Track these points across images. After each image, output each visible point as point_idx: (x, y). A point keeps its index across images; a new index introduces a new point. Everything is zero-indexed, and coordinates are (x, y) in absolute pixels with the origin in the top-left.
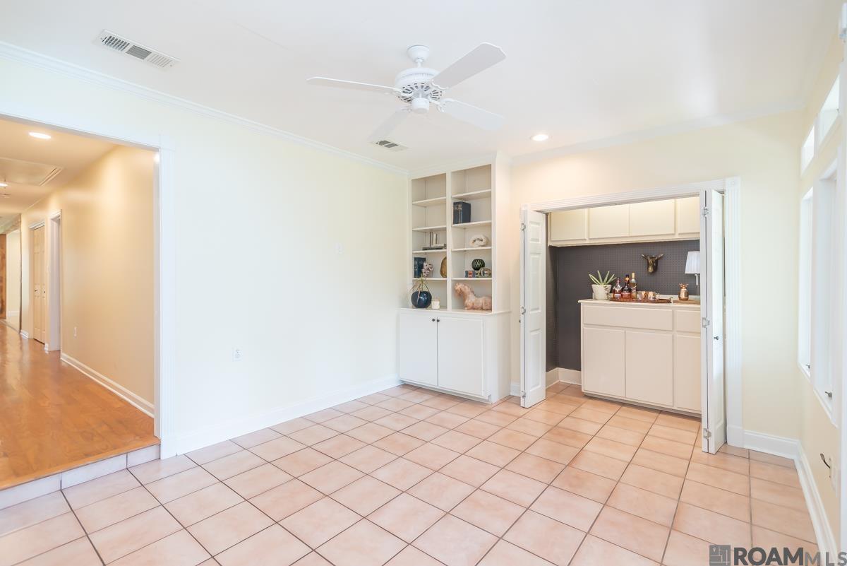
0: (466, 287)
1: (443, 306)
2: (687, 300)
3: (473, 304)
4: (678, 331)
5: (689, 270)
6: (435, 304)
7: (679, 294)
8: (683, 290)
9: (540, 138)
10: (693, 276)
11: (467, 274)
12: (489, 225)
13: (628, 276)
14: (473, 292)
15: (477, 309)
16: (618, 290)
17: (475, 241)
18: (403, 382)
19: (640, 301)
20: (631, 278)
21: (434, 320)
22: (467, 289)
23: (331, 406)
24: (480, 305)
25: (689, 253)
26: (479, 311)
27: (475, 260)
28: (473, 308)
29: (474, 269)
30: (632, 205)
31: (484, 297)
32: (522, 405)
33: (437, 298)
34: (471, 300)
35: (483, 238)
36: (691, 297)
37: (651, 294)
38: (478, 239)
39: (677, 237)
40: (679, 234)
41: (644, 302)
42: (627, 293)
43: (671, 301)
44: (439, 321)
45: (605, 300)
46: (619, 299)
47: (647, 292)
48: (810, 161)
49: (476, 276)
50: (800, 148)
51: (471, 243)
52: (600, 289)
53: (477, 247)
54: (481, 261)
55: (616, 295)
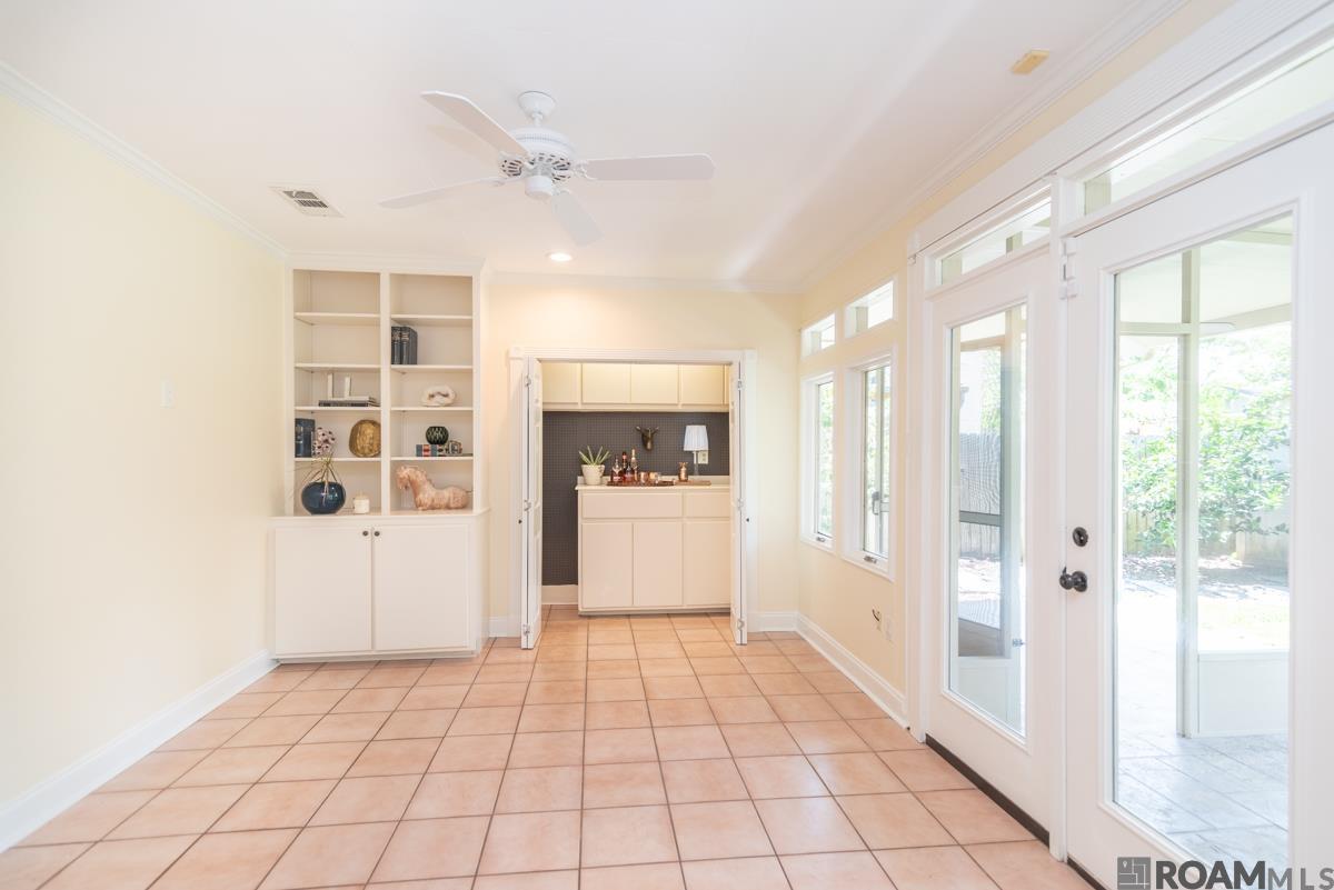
0: (418, 472)
1: (376, 508)
2: (686, 481)
3: (433, 501)
4: (688, 517)
5: (688, 447)
6: (362, 505)
7: (679, 475)
8: (683, 469)
9: (559, 258)
10: (691, 453)
11: (420, 451)
12: (469, 373)
13: (624, 453)
14: (430, 481)
15: (439, 508)
16: (617, 471)
17: (432, 396)
18: (277, 661)
19: (643, 485)
20: (631, 457)
21: (365, 534)
22: (420, 477)
23: (155, 747)
24: (445, 501)
25: (689, 428)
26: (442, 511)
27: (432, 428)
28: (433, 508)
29: (430, 442)
30: (633, 366)
31: (451, 489)
32: (524, 646)
33: (364, 494)
34: (428, 494)
35: (450, 392)
36: (690, 477)
37: (652, 476)
38: (439, 393)
39: (680, 409)
40: (683, 405)
41: (646, 485)
42: (628, 476)
43: (671, 484)
44: (377, 534)
45: (601, 484)
46: (619, 484)
47: (648, 472)
48: (824, 345)
49: (438, 453)
50: (800, 331)
51: (425, 400)
52: (593, 471)
53: (437, 406)
54: (444, 430)
55: (615, 479)
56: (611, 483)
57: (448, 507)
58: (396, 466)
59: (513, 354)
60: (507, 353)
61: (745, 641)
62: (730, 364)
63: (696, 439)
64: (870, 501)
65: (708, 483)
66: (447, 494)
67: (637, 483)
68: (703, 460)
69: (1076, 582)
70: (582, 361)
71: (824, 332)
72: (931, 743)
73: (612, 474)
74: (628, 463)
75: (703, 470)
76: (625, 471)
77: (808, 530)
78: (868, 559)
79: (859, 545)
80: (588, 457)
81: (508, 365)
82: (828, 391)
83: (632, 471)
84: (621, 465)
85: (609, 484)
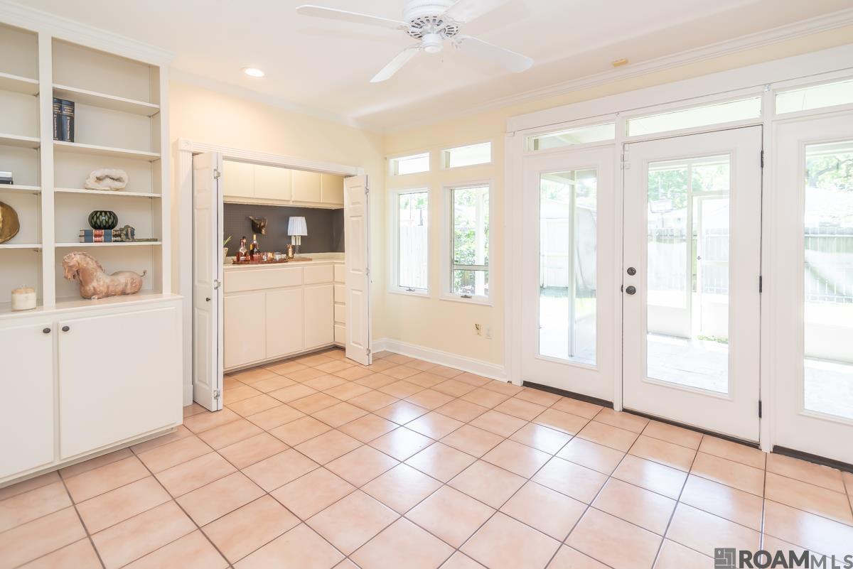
0: (88, 259)
3: (108, 287)
4: (306, 285)
5: (289, 232)
7: (287, 253)
8: (290, 250)
9: (254, 73)
10: (294, 237)
11: (89, 236)
13: (244, 238)
14: (102, 267)
15: (117, 295)
17: (100, 179)
19: (266, 263)
21: (48, 331)
22: (90, 264)
24: (121, 287)
25: (291, 219)
27: (96, 212)
28: (108, 295)
29: (94, 227)
31: (127, 274)
32: (214, 409)
34: (100, 281)
36: (296, 255)
38: (109, 176)
39: (291, 204)
40: (293, 202)
41: (269, 263)
43: (284, 261)
44: (66, 329)
45: (226, 263)
46: (246, 262)
49: (113, 239)
50: (386, 159)
51: (91, 182)
53: (104, 189)
54: (112, 215)
55: (242, 258)
56: (238, 262)
57: (124, 293)
58: (60, 252)
59: (182, 147)
61: (371, 363)
63: (298, 227)
66: (122, 280)
67: (260, 261)
68: (302, 242)
72: (526, 384)
73: (238, 255)
76: (251, 252)
77: (394, 285)
78: (465, 297)
79: (449, 290)
81: (176, 155)
83: (258, 252)
85: (234, 263)
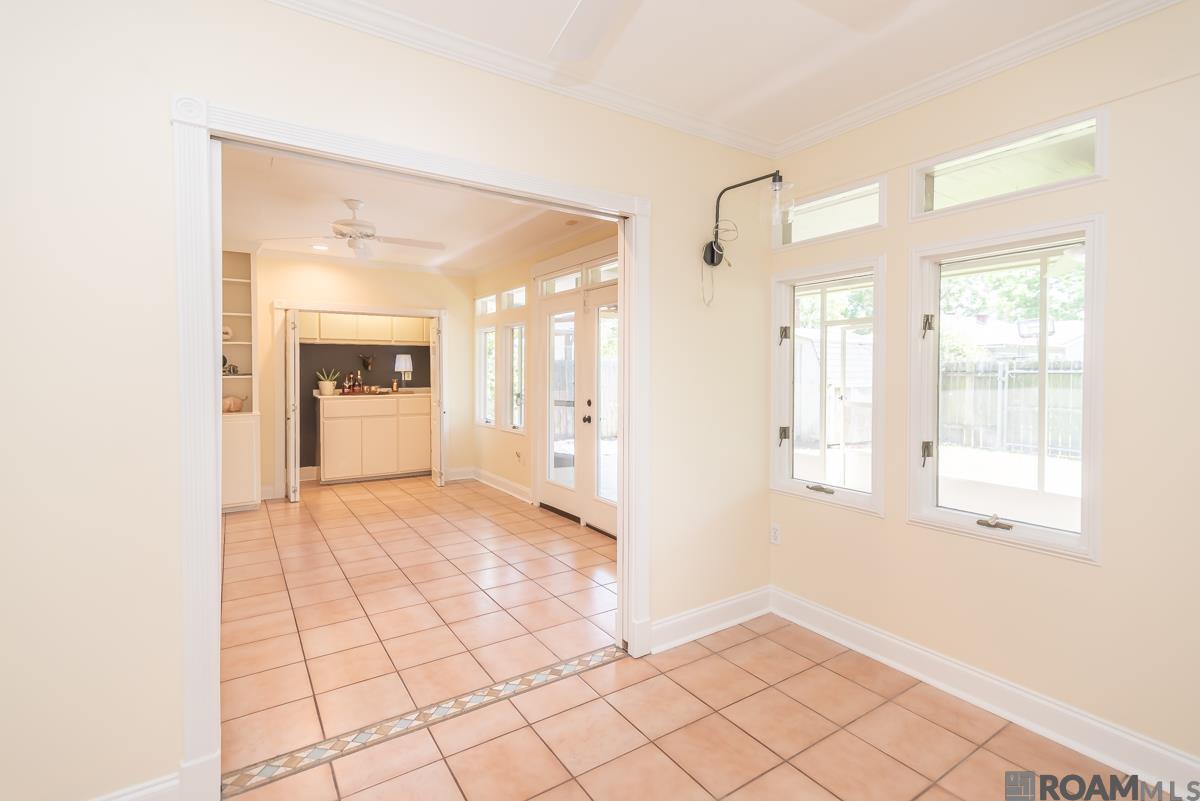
2: (398, 391)
4: (401, 415)
5: (398, 369)
7: (392, 387)
8: (395, 384)
10: (400, 373)
12: (250, 319)
13: (352, 373)
16: (347, 385)
20: (357, 376)
25: (398, 356)
36: (400, 389)
37: (373, 388)
39: (393, 343)
40: (395, 341)
41: (369, 395)
42: (356, 388)
43: (387, 393)
45: (334, 394)
46: (348, 394)
47: (371, 385)
48: (489, 312)
50: (474, 300)
52: (327, 385)
55: (346, 390)
56: (343, 393)
59: (276, 305)
60: (272, 304)
61: (443, 484)
62: (432, 318)
63: (404, 364)
64: (515, 397)
65: (412, 393)
67: (362, 392)
68: (408, 377)
69: (588, 420)
70: (320, 312)
71: (489, 305)
72: (543, 506)
73: (343, 388)
74: (355, 380)
75: (409, 384)
76: (354, 385)
77: (480, 418)
78: (514, 427)
79: (509, 421)
80: (323, 375)
81: (272, 314)
82: (492, 337)
83: (359, 385)
84: (349, 381)
85: (341, 394)
